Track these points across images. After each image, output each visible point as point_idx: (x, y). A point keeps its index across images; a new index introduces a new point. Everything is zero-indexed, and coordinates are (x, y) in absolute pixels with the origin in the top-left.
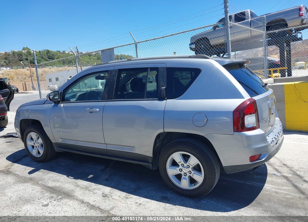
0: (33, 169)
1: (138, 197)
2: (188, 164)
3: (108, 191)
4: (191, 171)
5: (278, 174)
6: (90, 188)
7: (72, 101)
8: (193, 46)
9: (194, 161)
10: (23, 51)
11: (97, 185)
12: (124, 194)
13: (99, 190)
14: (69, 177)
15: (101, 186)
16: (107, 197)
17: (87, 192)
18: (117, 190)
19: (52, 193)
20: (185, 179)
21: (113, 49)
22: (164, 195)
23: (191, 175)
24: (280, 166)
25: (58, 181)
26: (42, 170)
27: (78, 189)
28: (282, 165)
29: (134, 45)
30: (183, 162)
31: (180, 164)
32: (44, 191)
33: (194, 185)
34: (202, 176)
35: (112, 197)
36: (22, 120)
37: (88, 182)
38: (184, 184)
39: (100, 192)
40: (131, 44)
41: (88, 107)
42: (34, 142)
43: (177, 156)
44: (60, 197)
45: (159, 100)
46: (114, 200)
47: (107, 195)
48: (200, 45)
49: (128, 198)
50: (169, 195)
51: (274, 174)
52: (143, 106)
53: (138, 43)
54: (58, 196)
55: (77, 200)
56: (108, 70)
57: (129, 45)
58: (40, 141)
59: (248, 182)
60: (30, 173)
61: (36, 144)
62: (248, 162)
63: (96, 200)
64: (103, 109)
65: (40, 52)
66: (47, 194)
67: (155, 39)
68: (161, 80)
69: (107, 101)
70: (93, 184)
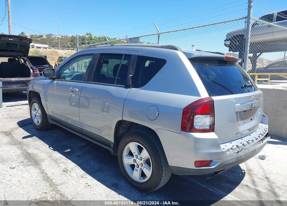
0: (29, 134)
1: (92, 178)
2: (140, 156)
3: (72, 167)
4: (143, 164)
5: (252, 187)
6: (58, 161)
7: (67, 80)
8: (228, 43)
9: (145, 154)
10: (86, 36)
11: (67, 159)
12: (82, 172)
13: (65, 164)
14: (50, 147)
15: (70, 161)
16: (65, 173)
17: (54, 164)
18: (80, 168)
19: (26, 159)
20: (137, 170)
21: (139, 37)
22: (117, 182)
23: (142, 168)
24: (261, 179)
25: (39, 149)
26: (35, 137)
27: (49, 159)
28: (264, 178)
29: (157, 35)
30: (137, 154)
31: (134, 155)
32: (21, 155)
33: (144, 179)
34: (150, 171)
35: (71, 173)
36: (31, 91)
37: (62, 155)
38: (136, 175)
39: (63, 166)
40: (154, 34)
41: (72, 86)
42: (36, 112)
43: (133, 146)
44: (29, 163)
45: (125, 87)
46: (70, 176)
47: (67, 170)
48: (235, 42)
49: (83, 177)
50: (122, 183)
51: (247, 186)
52: (110, 91)
53: (161, 33)
54: (28, 162)
55: (40, 169)
56: (93, 54)
57: (153, 35)
58: (40, 112)
59: (211, 188)
60: (24, 138)
61: (37, 113)
62: (192, 166)
63: (55, 173)
64: (81, 89)
65: (99, 38)
66: (21, 159)
67: (176, 31)
68: (131, 67)
69: (86, 83)
70: (64, 158)
